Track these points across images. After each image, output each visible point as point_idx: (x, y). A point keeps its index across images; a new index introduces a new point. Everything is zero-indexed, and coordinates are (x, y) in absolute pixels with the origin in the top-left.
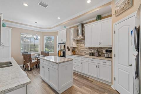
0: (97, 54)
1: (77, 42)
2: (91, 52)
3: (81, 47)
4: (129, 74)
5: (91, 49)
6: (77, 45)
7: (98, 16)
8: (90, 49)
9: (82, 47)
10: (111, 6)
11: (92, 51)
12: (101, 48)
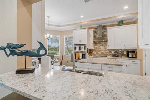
1: (94, 44)
3: (99, 49)
5: (112, 51)
6: (94, 47)
7: (120, 21)
8: (110, 51)
9: (101, 48)
11: (112, 52)
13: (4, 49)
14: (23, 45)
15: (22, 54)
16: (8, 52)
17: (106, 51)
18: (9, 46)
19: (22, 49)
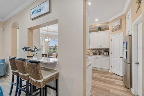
0: (98, 53)
2: (93, 52)
4: (119, 62)
5: (93, 50)
7: (99, 28)
10: (109, 24)
12: (101, 49)
13: (23, 49)
14: (29, 47)
15: (29, 50)
16: (25, 50)
17: (90, 50)
18: (25, 48)
19: (29, 49)
